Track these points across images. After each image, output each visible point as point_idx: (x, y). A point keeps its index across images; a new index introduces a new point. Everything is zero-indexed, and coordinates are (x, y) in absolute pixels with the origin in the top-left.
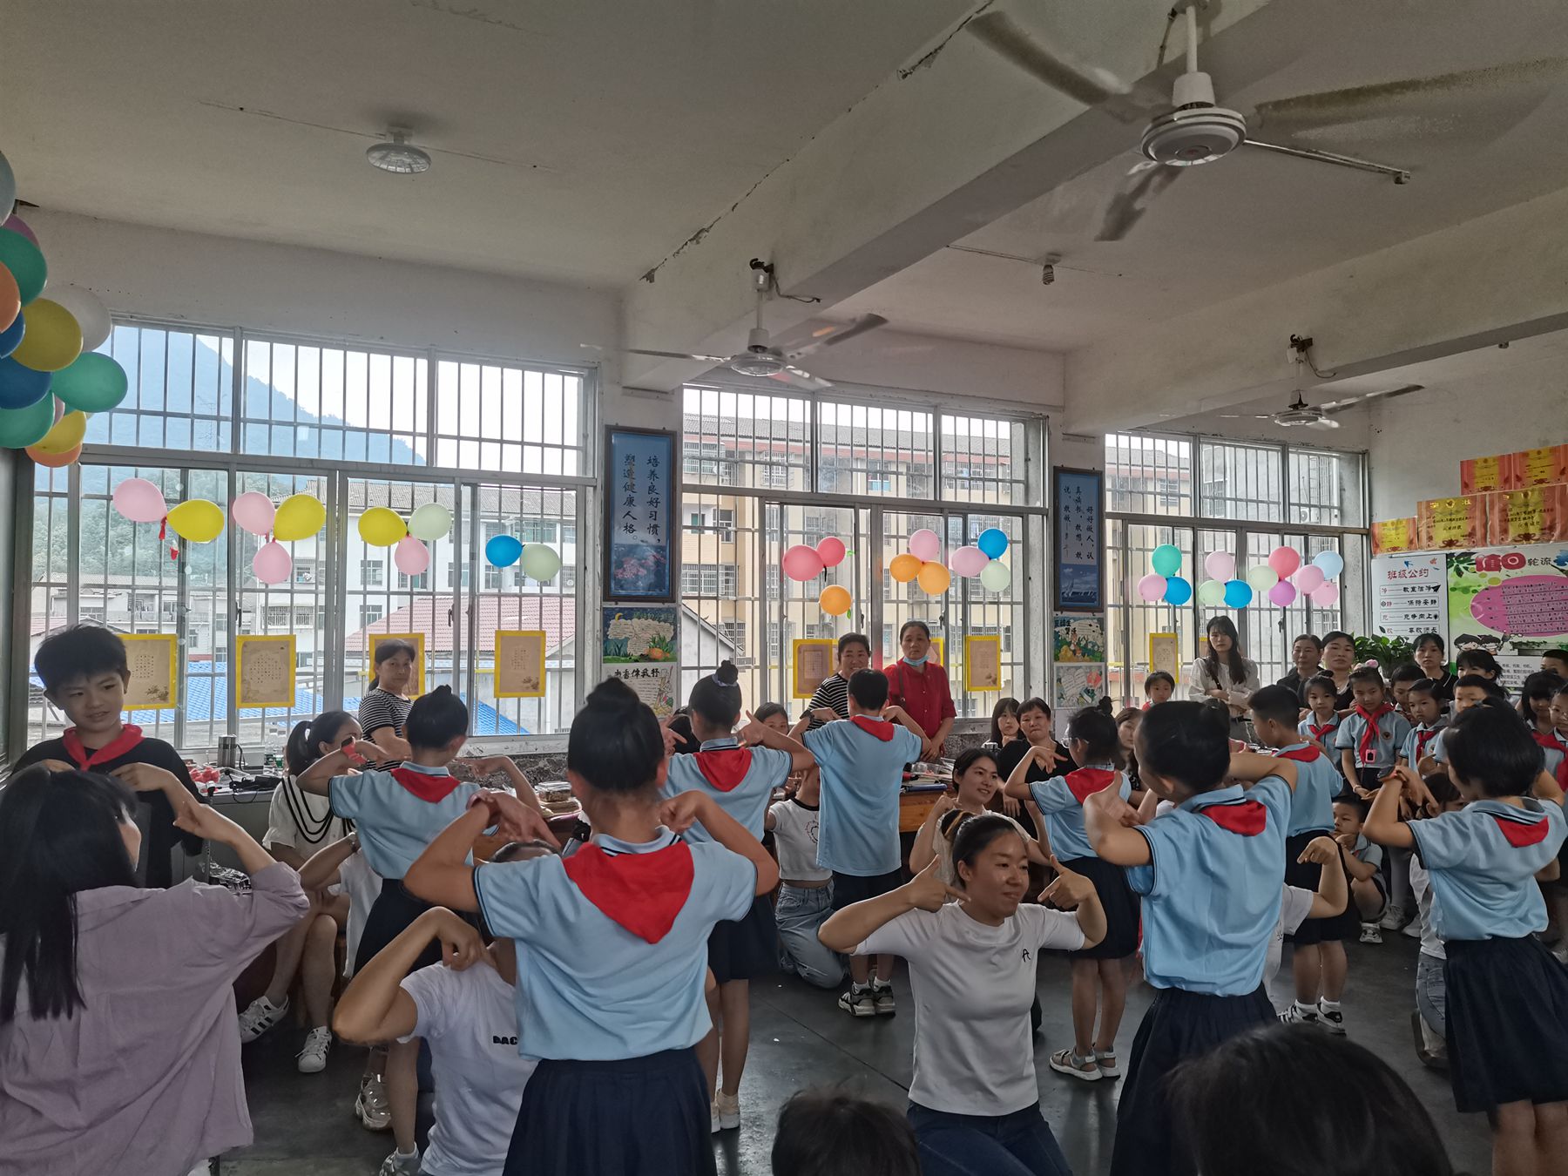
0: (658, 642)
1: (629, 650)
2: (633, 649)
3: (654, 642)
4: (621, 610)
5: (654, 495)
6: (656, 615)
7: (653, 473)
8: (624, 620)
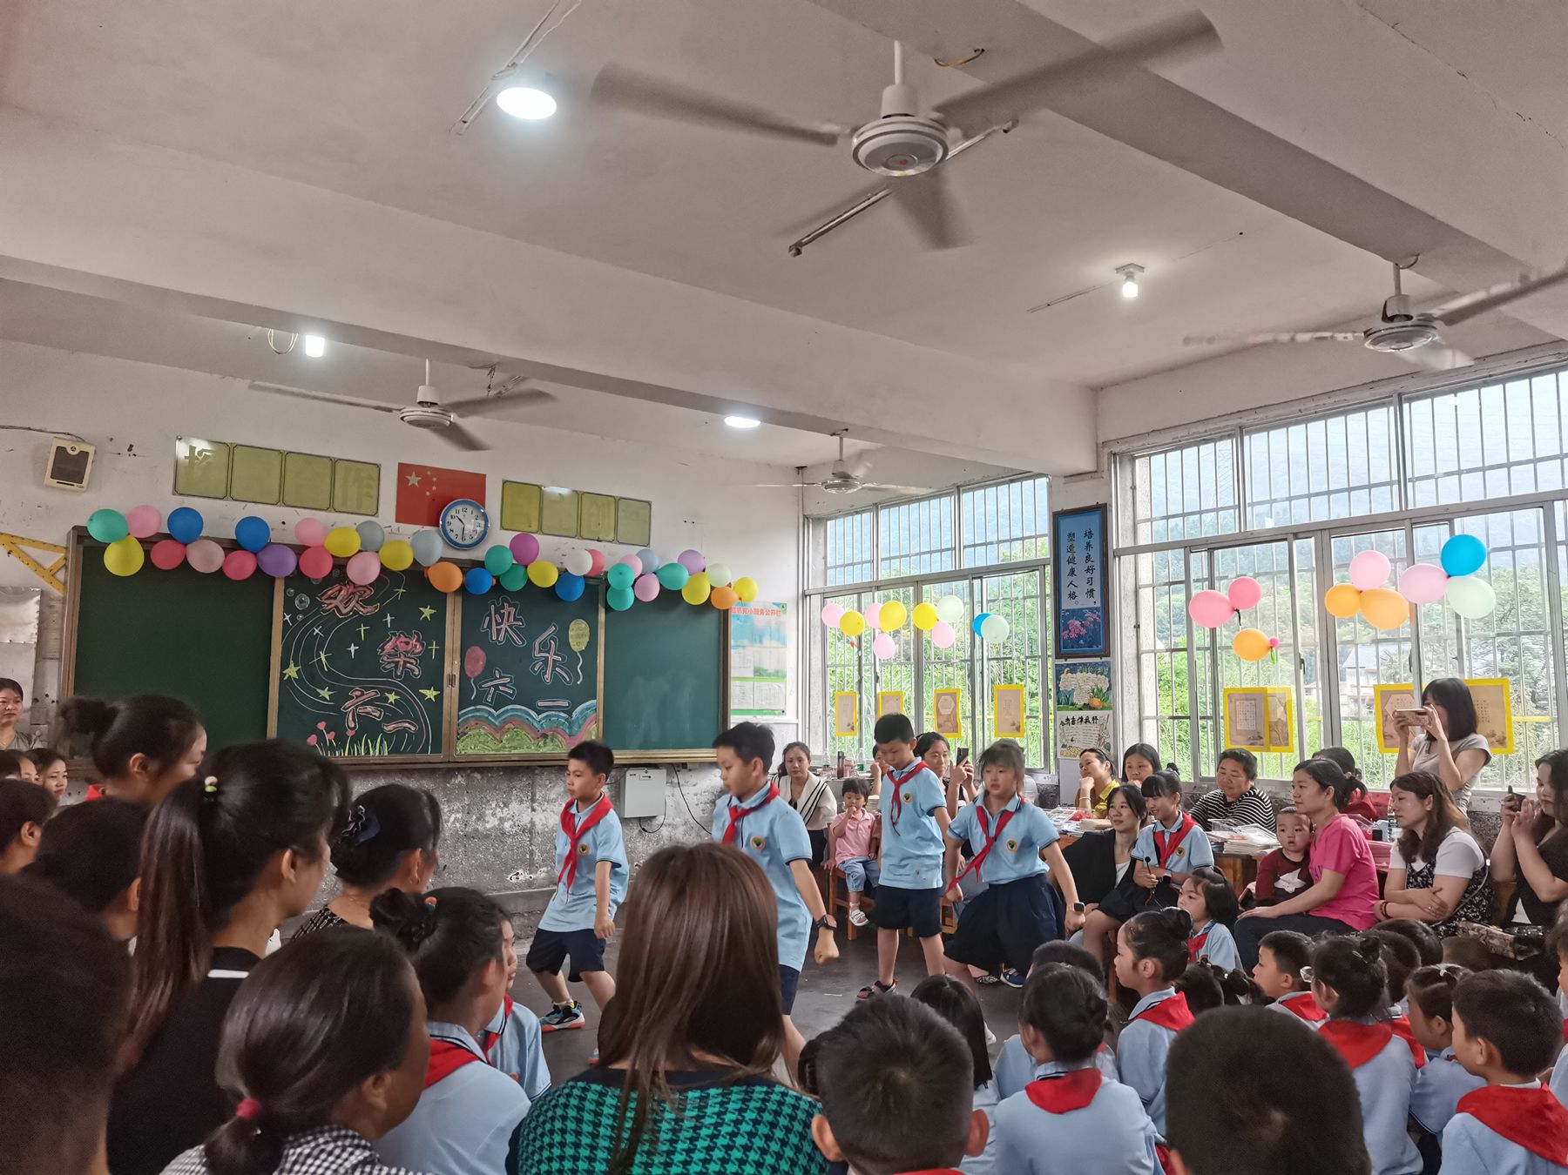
0: (1097, 693)
1: (1075, 701)
2: (1079, 700)
3: (1093, 692)
4: (1068, 665)
5: (1090, 564)
6: (1094, 668)
7: (1088, 544)
8: (1070, 674)
